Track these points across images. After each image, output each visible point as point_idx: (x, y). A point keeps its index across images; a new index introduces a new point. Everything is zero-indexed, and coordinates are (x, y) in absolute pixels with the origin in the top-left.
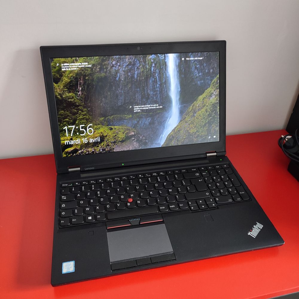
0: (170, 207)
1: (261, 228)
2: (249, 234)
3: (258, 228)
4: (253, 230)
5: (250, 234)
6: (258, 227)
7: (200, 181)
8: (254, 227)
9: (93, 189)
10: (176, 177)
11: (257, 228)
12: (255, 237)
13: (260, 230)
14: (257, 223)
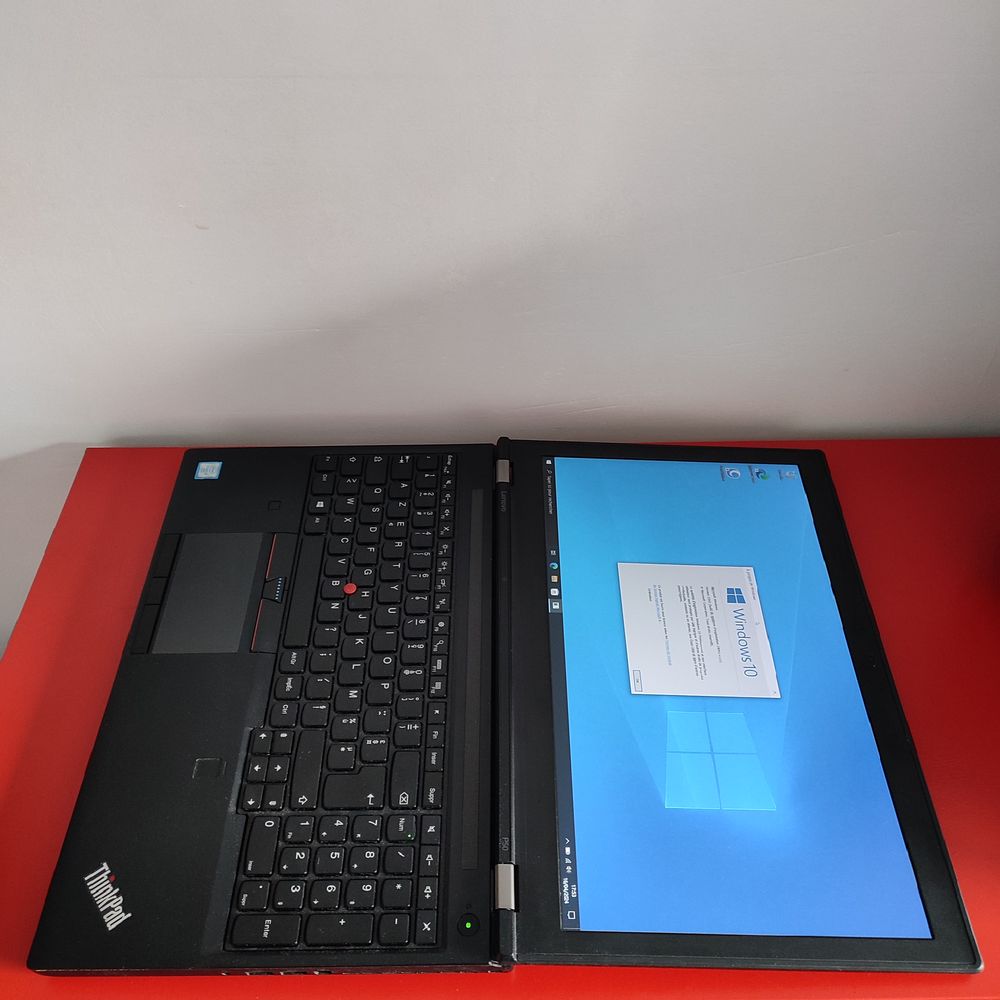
0: (290, 679)
1: (105, 917)
2: (105, 866)
3: (110, 909)
4: (111, 888)
5: (104, 871)
6: (113, 909)
7: (371, 796)
8: (118, 895)
9: (419, 513)
10: (410, 727)
11: (111, 904)
12: (86, 879)
13: (102, 910)
14: (129, 915)
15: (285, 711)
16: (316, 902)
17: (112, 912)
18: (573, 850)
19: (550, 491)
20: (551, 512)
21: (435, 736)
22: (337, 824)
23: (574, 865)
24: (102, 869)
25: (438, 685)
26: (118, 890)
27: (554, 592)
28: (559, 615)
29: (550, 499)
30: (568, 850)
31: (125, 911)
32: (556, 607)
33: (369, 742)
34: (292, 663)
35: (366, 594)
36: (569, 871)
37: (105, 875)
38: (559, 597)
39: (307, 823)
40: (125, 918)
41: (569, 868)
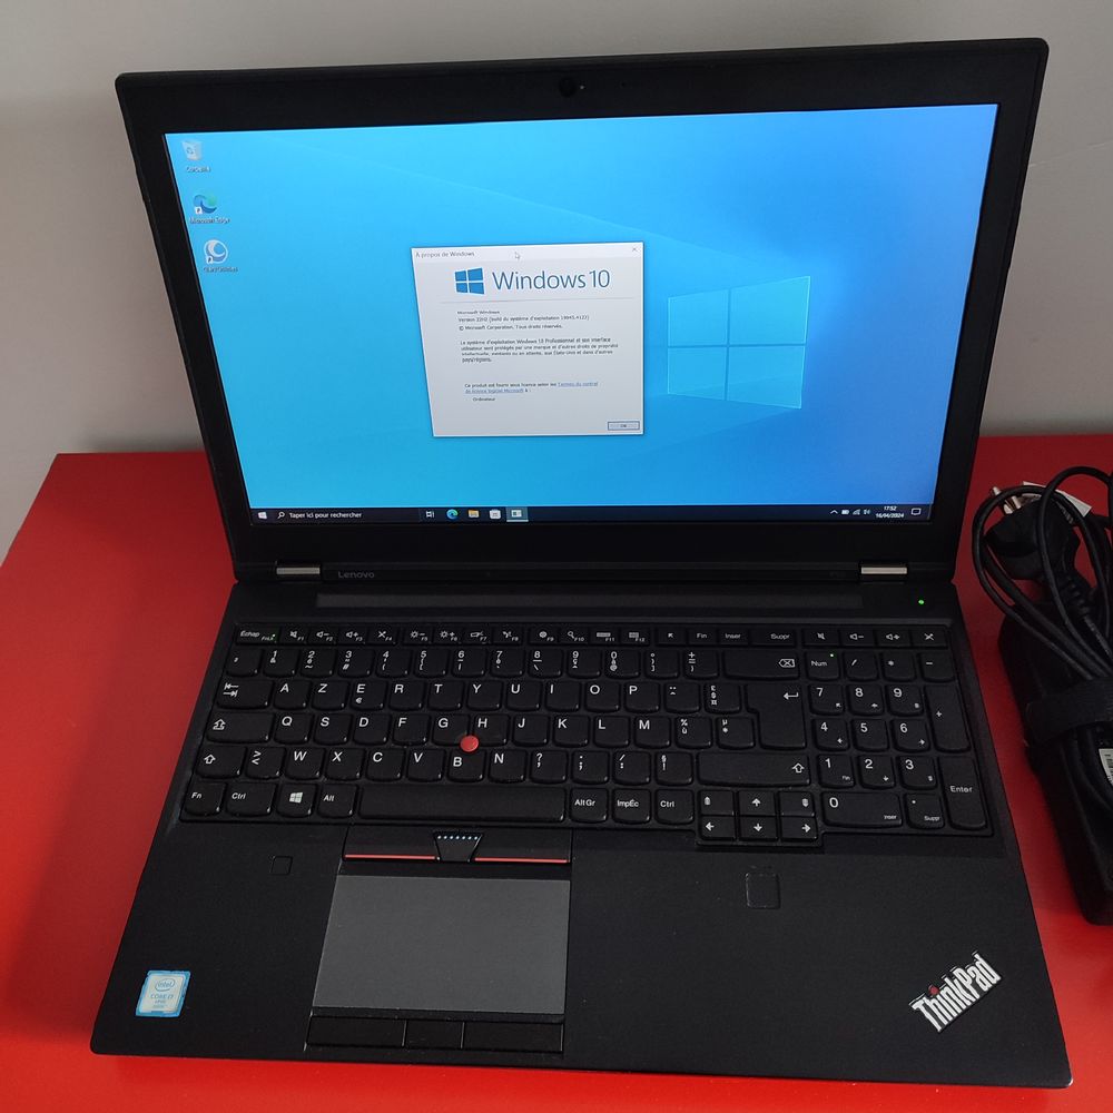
0: (619, 803)
1: (986, 989)
2: (918, 1005)
3: (975, 984)
4: (946, 989)
5: (925, 1005)
6: (974, 979)
7: (787, 696)
8: (952, 977)
9: (346, 667)
10: (692, 661)
11: (968, 984)
12: (939, 1028)
13: (978, 996)
14: (977, 956)
15: (669, 804)
16: (922, 742)
17: (977, 980)
18: (845, 507)
19: (317, 516)
20: (357, 515)
21: (704, 636)
22: (826, 729)
23: (862, 507)
24: (923, 1010)
25: (634, 635)
26: (947, 980)
27: (495, 515)
28: (531, 511)
29: (335, 515)
30: (845, 512)
31: (972, 962)
32: (519, 514)
33: (714, 702)
34: (592, 803)
35: (482, 723)
36: (869, 512)
37: (930, 1003)
38: (503, 510)
39: (828, 760)
40: (981, 961)
41: (865, 512)
